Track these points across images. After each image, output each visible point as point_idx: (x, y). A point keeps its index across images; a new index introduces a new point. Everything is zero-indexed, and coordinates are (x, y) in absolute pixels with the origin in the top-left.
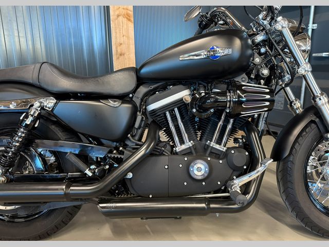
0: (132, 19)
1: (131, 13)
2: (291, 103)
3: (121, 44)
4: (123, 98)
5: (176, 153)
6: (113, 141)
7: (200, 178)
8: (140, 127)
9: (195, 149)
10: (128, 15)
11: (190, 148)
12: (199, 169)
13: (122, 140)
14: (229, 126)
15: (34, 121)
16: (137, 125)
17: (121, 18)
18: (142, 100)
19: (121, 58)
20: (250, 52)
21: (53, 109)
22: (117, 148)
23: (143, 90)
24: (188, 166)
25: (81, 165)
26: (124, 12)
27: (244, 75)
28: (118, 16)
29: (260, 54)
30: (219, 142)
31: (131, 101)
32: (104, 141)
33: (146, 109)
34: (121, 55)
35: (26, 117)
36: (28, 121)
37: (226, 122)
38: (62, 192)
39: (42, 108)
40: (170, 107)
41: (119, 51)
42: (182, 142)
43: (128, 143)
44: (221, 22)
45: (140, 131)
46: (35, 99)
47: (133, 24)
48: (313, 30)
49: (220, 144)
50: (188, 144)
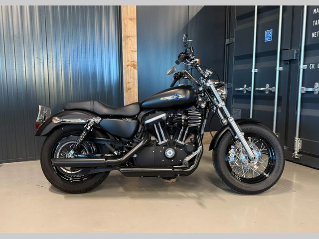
0: (137, 68)
1: (136, 64)
2: (222, 120)
3: (129, 83)
4: (132, 117)
5: (159, 145)
6: (127, 139)
7: (170, 157)
8: (140, 132)
9: (169, 144)
10: (134, 65)
11: (166, 143)
12: (170, 153)
13: (131, 138)
14: (186, 132)
15: (90, 129)
16: (139, 131)
17: (129, 67)
18: (142, 118)
19: (129, 91)
20: (195, 95)
21: (100, 123)
22: (129, 143)
23: (143, 113)
24: (164, 151)
25: (112, 149)
26: (132, 63)
27: (194, 107)
28: (128, 66)
29: (201, 96)
30: (181, 140)
31: (137, 119)
32: (122, 139)
33: (144, 123)
34: (129, 89)
35: (87, 127)
36: (88, 129)
37: (185, 130)
38: (103, 162)
39: (95, 122)
40: (156, 122)
41: (128, 86)
42: (162, 140)
43: (135, 140)
44: (186, 77)
45: (141, 134)
46: (92, 118)
47: (137, 71)
48: (255, 73)
49: (182, 141)
50: (165, 141)
